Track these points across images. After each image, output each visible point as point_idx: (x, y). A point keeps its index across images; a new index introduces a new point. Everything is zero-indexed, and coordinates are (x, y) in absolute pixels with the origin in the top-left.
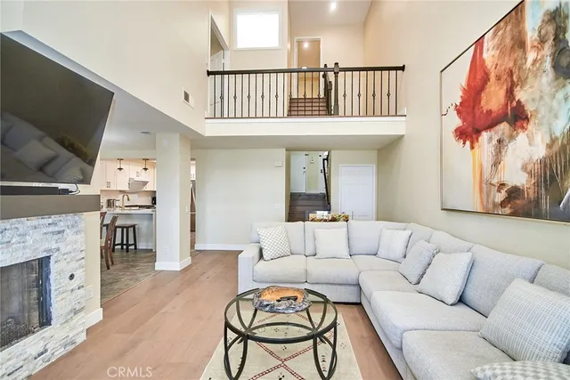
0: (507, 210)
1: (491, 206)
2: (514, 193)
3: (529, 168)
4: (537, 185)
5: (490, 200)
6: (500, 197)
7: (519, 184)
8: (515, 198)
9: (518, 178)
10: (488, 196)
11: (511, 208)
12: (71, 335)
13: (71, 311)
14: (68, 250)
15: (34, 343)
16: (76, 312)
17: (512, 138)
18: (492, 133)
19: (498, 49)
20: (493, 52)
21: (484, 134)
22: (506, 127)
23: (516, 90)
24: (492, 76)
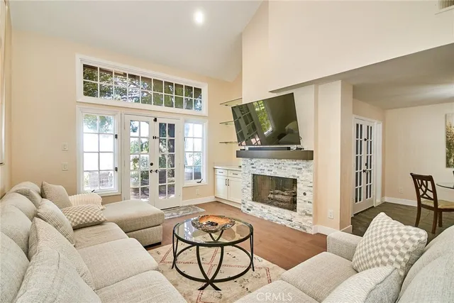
12: (304, 224)
13: (304, 212)
14: (303, 179)
15: (287, 214)
16: (307, 214)
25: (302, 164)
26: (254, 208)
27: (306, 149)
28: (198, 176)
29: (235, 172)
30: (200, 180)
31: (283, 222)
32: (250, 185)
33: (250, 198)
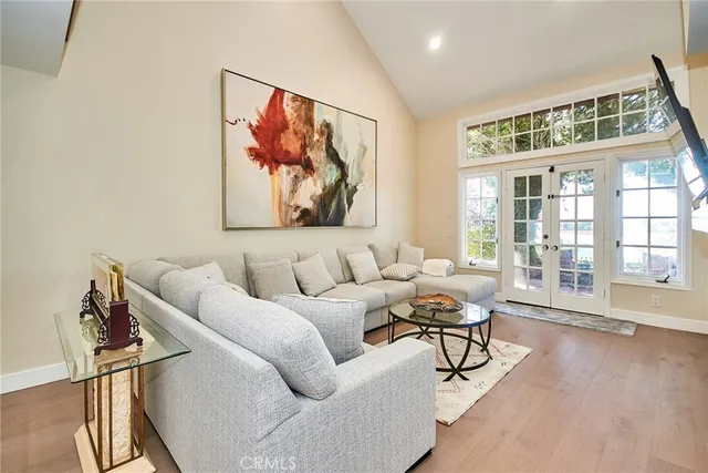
0: (301, 224)
1: (289, 222)
2: (305, 212)
3: (314, 198)
4: (318, 209)
5: (289, 217)
6: (296, 215)
7: (308, 207)
8: (306, 215)
9: (308, 204)
10: (287, 213)
11: (303, 222)
17: (304, 178)
18: (290, 169)
19: (296, 111)
20: (292, 111)
21: (283, 166)
22: (301, 169)
23: (308, 149)
24: (291, 127)
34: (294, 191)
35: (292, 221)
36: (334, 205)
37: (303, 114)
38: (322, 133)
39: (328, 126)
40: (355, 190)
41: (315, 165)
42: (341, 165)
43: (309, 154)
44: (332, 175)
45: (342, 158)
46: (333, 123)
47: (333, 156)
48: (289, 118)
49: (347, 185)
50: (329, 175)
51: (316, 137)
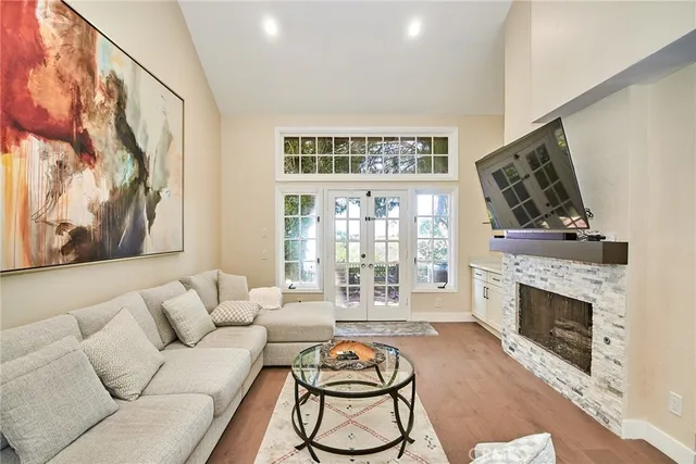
0: (71, 257)
1: (45, 255)
2: (79, 235)
3: (96, 209)
4: (103, 227)
5: (45, 247)
6: (60, 241)
7: (85, 225)
8: (80, 241)
9: (85, 220)
10: (40, 238)
11: (75, 253)
12: (604, 408)
13: (604, 380)
14: (604, 305)
15: (573, 374)
16: (610, 389)
17: (77, 169)
18: (49, 146)
19: (63, 35)
20: (54, 31)
21: (31, 137)
22: (71, 152)
23: (84, 116)
24: (51, 61)
25: (604, 272)
26: (519, 347)
27: (611, 238)
28: (443, 276)
29: (497, 277)
30: (443, 284)
31: (567, 392)
32: (513, 303)
33: (515, 327)
34: (55, 193)
35: (52, 253)
36: (128, 220)
37: (76, 45)
38: (109, 94)
39: (119, 83)
40: (157, 198)
41: (97, 148)
42: (139, 156)
43: (87, 125)
44: (126, 171)
45: (141, 145)
46: (127, 83)
47: (127, 138)
48: (47, 42)
49: (147, 189)
50: (121, 169)
51: (99, 98)
